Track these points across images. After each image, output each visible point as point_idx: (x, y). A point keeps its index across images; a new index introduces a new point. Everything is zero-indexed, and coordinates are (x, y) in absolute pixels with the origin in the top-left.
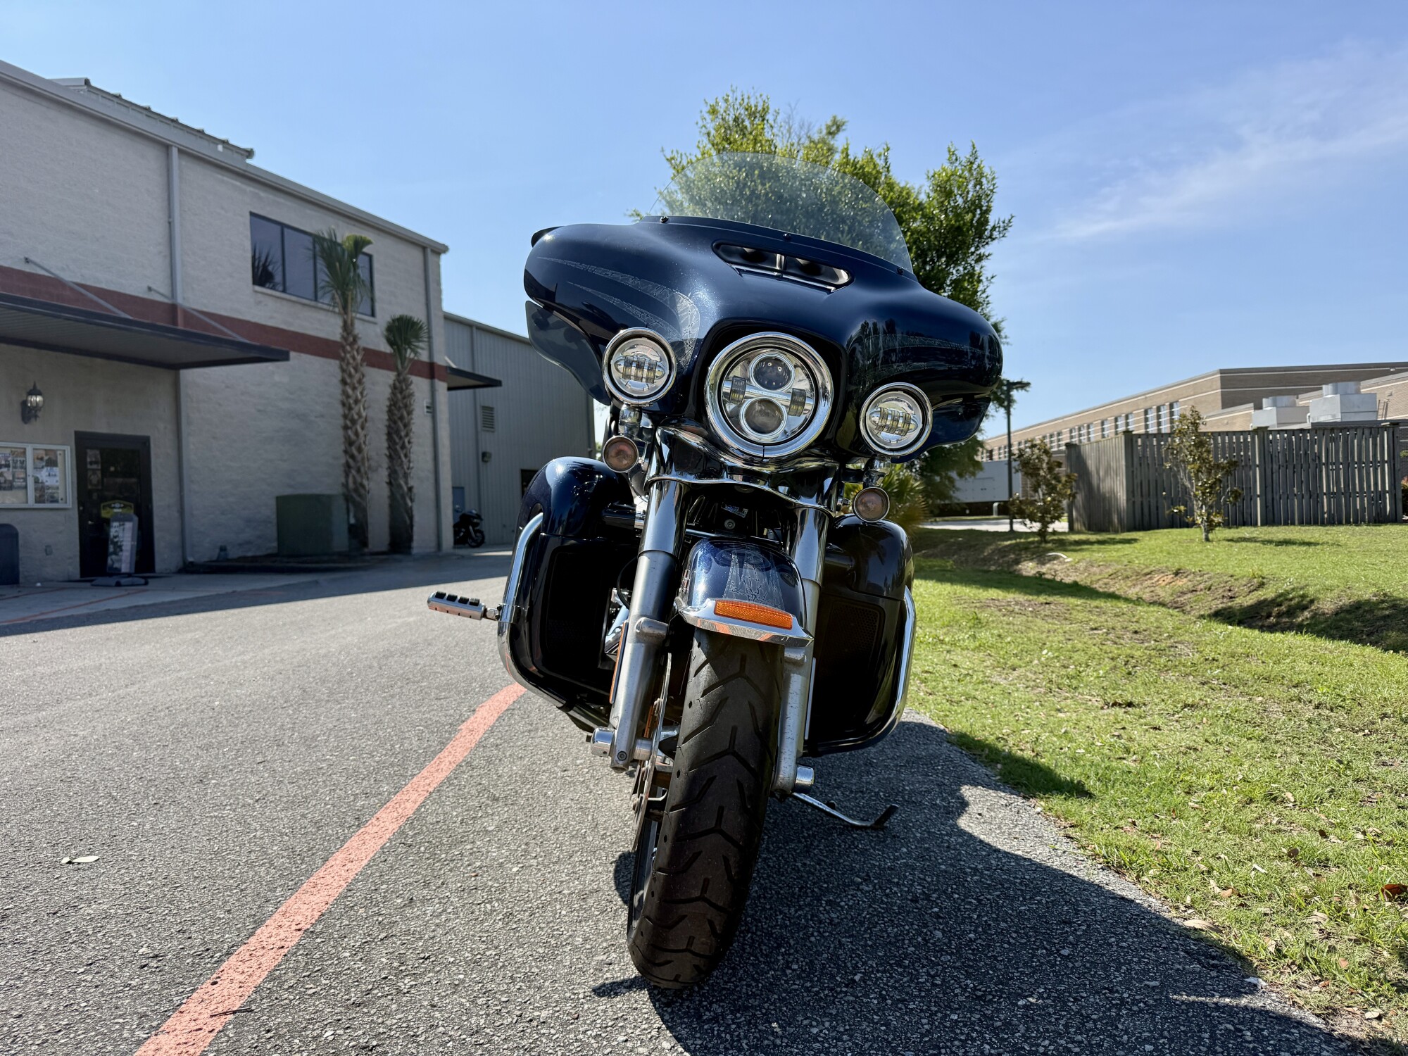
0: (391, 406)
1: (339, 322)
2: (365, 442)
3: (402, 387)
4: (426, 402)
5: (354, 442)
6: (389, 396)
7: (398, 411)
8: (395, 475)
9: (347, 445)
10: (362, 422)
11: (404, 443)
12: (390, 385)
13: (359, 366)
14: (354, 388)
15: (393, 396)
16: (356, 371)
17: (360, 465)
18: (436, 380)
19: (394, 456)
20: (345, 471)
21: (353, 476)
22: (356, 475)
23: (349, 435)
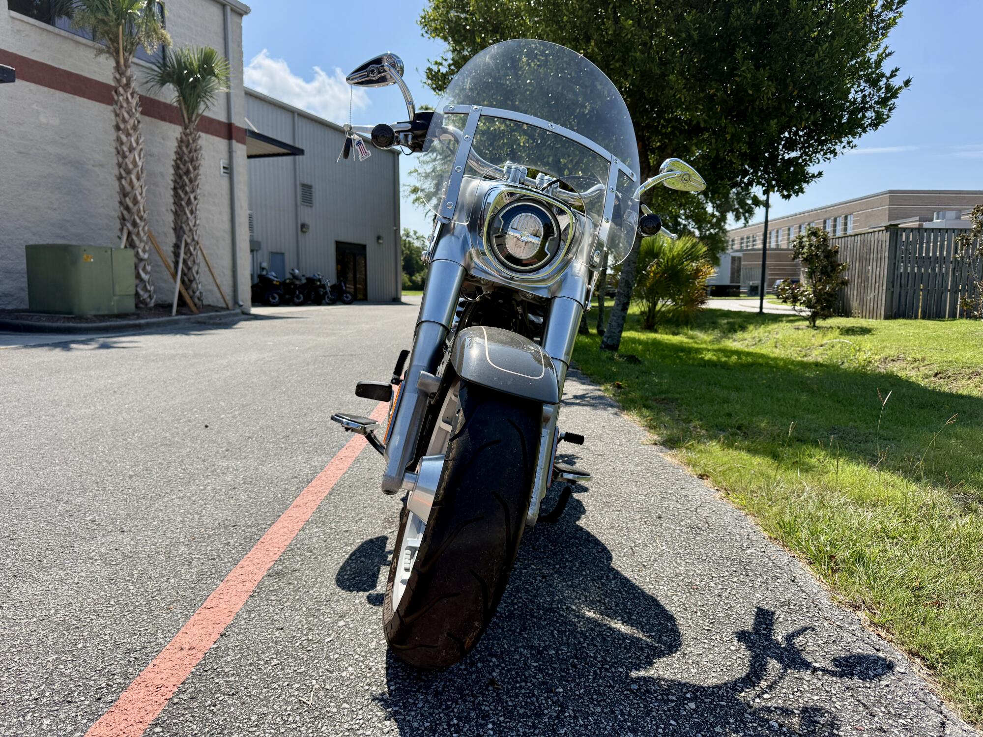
0: (177, 159)
1: (113, 63)
2: (141, 194)
3: (188, 141)
4: (223, 162)
5: (128, 193)
6: (175, 150)
7: (184, 165)
8: (181, 232)
9: (122, 196)
10: (138, 172)
11: (189, 199)
12: (177, 139)
13: (134, 110)
14: (128, 135)
15: (179, 150)
16: (130, 117)
17: (136, 217)
18: (234, 142)
19: (179, 212)
20: (121, 224)
21: (128, 229)
22: (131, 228)
23: (123, 186)
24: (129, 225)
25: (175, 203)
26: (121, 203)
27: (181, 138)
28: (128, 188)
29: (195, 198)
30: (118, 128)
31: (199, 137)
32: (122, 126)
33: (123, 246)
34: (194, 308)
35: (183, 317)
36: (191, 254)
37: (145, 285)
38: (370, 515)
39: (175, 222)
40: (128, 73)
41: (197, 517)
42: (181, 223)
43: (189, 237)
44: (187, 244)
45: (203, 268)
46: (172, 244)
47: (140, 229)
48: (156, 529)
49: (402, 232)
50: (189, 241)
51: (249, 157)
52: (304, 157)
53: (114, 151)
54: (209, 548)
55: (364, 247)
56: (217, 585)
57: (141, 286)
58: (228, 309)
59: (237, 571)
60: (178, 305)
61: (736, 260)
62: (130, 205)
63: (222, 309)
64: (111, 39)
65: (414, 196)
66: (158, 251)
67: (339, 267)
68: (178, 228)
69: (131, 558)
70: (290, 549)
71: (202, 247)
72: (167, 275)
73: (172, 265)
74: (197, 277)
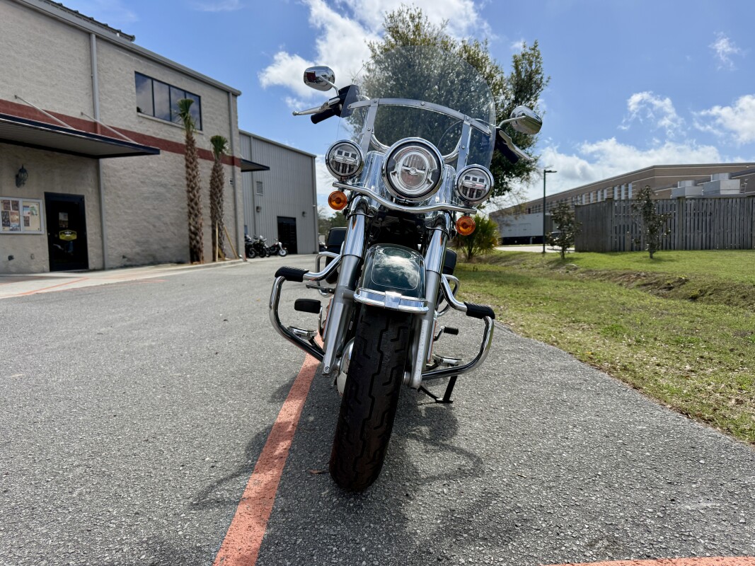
0: (212, 180)
1: (185, 134)
2: (198, 201)
3: (217, 169)
4: (231, 178)
5: (193, 200)
6: (211, 175)
7: (216, 183)
8: (215, 218)
9: (189, 201)
10: (197, 189)
11: (219, 201)
12: (211, 168)
13: (195, 157)
14: (192, 170)
15: (213, 175)
16: (194, 161)
18: (235, 166)
19: (214, 208)
20: (189, 215)
23: (190, 196)
24: (193, 216)
25: (211, 203)
26: (189, 205)
27: (214, 168)
28: (192, 197)
29: (222, 200)
30: (187, 167)
31: (223, 166)
32: (190, 165)
36: (220, 230)
40: (193, 138)
42: (215, 213)
43: (219, 221)
44: (218, 225)
50: (219, 223)
51: (243, 172)
52: (270, 171)
53: (184, 179)
55: (294, 219)
58: (236, 258)
62: (194, 206)
68: (213, 216)
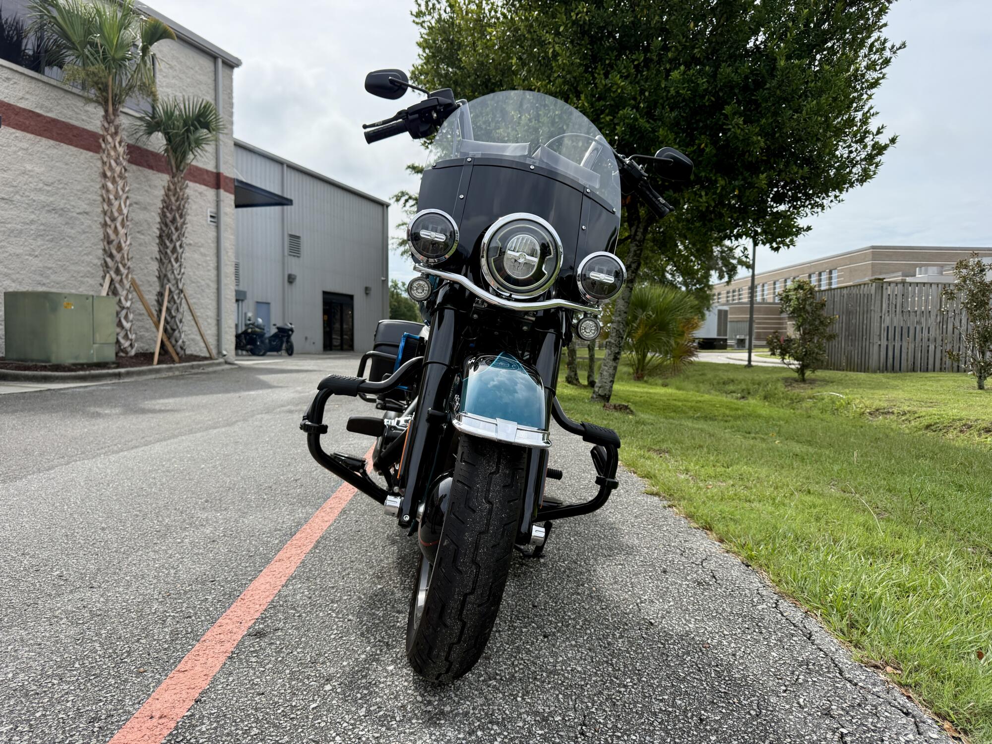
0: (162, 209)
1: (101, 112)
2: (125, 242)
3: (176, 189)
4: (211, 209)
5: (112, 241)
6: (162, 198)
7: (171, 214)
8: (165, 281)
9: (105, 243)
10: (123, 220)
11: (175, 247)
12: (164, 187)
13: (121, 158)
14: (114, 182)
15: (166, 198)
16: (117, 164)
17: (120, 265)
18: (222, 191)
19: (164, 260)
20: (104, 271)
21: (111, 277)
22: (114, 276)
23: (107, 233)
24: (112, 273)
25: (160, 251)
26: (104, 250)
27: (169, 186)
28: (113, 236)
29: (181, 246)
30: (104, 175)
31: (187, 186)
32: (109, 174)
33: (104, 293)
34: (176, 358)
35: (164, 366)
36: (175, 303)
37: (127, 334)
38: (357, 570)
39: (160, 271)
40: (117, 122)
41: (172, 571)
42: (166, 271)
43: (173, 285)
44: (170, 291)
45: (188, 317)
46: (155, 293)
47: (124, 276)
48: (129, 585)
49: (390, 284)
50: (173, 289)
51: (237, 206)
52: (293, 207)
53: (100, 198)
54: (185, 605)
55: (351, 297)
56: (193, 646)
57: (122, 334)
58: (211, 358)
59: (215, 630)
60: (160, 354)
61: (723, 313)
63: (205, 358)
64: (100, 89)
65: (402, 249)
66: (141, 298)
67: (326, 317)
68: (162, 277)
69: (100, 617)
70: (273, 606)
71: (186, 295)
72: (149, 323)
73: (155, 313)
74: (180, 326)
